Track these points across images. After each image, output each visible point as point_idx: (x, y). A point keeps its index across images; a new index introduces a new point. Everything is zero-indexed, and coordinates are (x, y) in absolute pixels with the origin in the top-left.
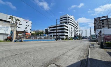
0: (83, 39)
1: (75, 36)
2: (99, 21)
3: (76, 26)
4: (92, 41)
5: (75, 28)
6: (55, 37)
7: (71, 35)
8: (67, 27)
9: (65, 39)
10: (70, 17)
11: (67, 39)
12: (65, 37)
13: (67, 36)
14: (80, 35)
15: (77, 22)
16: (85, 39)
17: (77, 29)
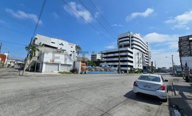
0: (157, 72)
1: (144, 68)
2: (188, 43)
3: (146, 51)
4: (176, 76)
5: (144, 53)
6: (117, 68)
7: (139, 66)
8: (132, 53)
9: (130, 73)
10: (134, 36)
11: (133, 71)
12: (129, 68)
13: (132, 66)
14: (152, 65)
15: (147, 43)
16: (162, 72)
17: (147, 54)
